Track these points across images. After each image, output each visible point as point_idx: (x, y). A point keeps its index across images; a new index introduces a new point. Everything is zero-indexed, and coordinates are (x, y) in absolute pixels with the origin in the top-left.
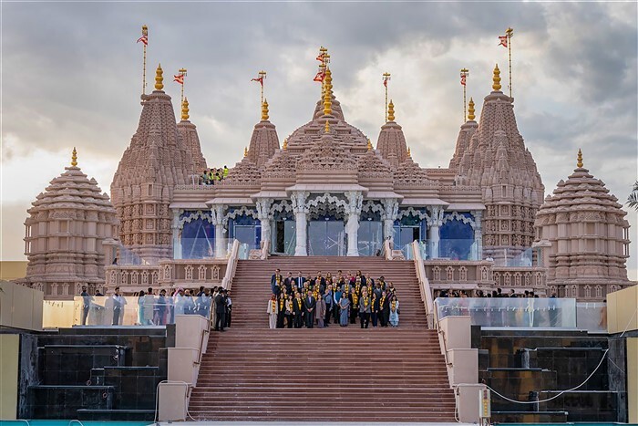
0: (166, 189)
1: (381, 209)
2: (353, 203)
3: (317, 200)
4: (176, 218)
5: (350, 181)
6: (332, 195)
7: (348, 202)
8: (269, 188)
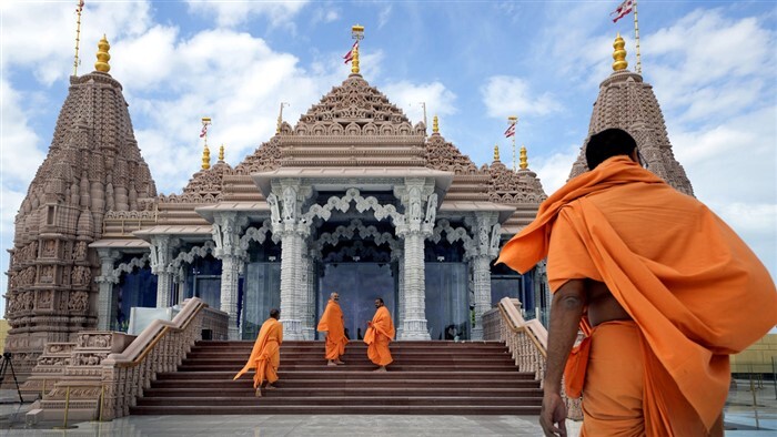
0: (86, 216)
1: (465, 236)
2: (415, 210)
3: (329, 205)
4: (107, 266)
5: (409, 159)
6: (364, 194)
7: (401, 209)
8: (236, 195)
